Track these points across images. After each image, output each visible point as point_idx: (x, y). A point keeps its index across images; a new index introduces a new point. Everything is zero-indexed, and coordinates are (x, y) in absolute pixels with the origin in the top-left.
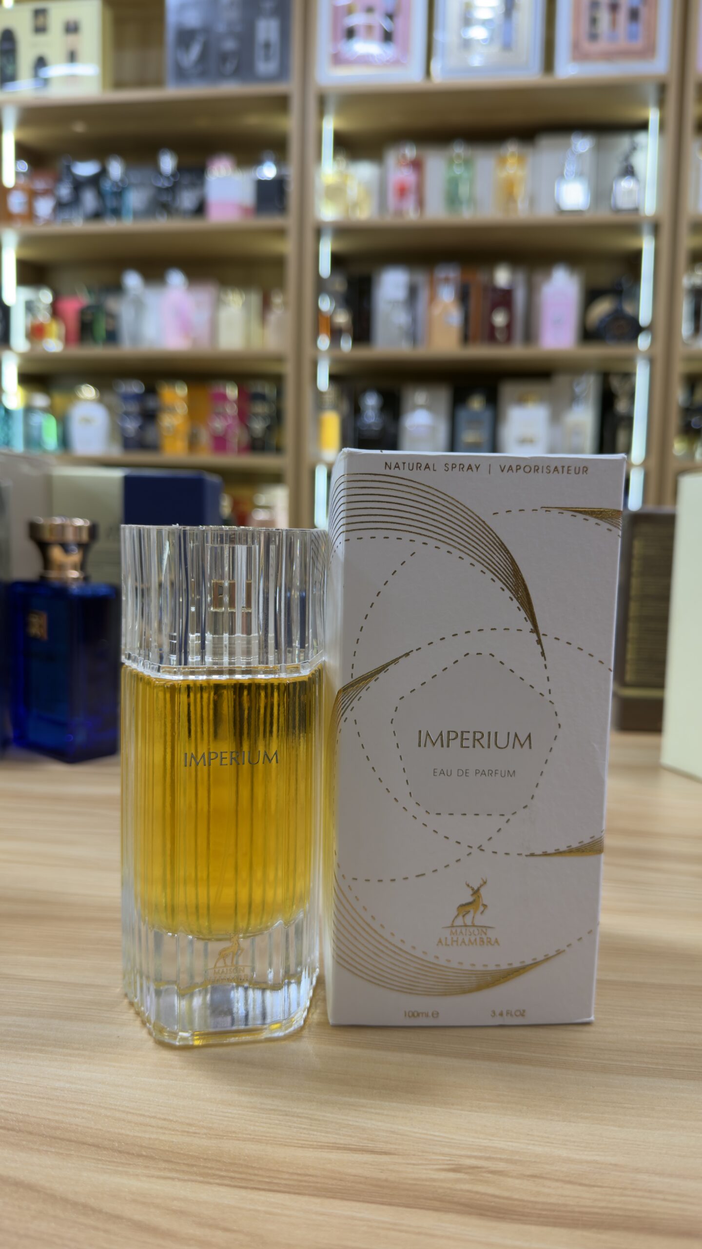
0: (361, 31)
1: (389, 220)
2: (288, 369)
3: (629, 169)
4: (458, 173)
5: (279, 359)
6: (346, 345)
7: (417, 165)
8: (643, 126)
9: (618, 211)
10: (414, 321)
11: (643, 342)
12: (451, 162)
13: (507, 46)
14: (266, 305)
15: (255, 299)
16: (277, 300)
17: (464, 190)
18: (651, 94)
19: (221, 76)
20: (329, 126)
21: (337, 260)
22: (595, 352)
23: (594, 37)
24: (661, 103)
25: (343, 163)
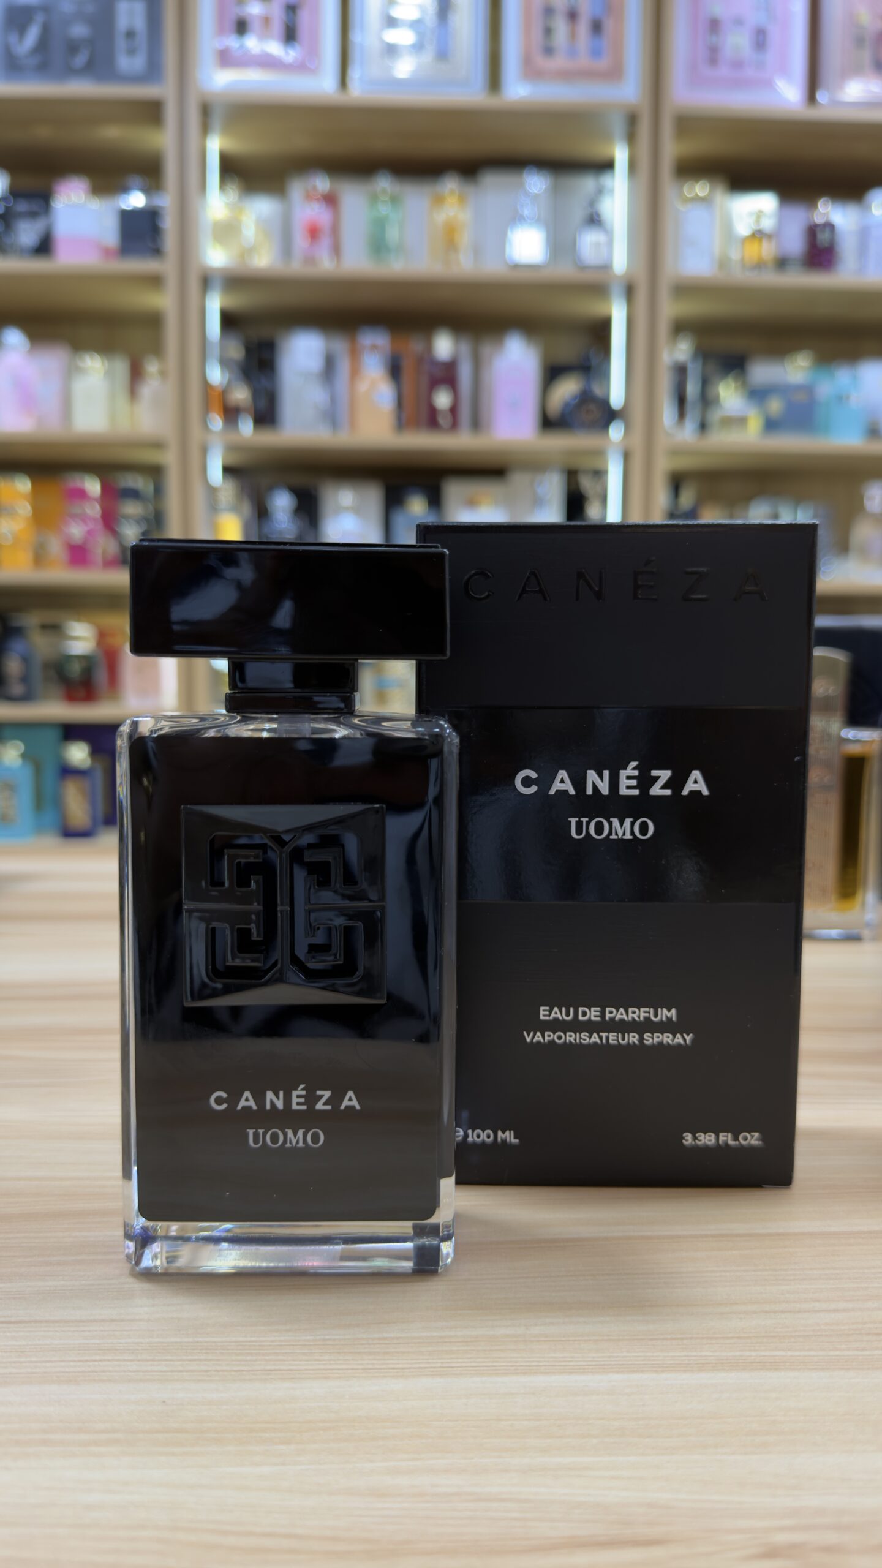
0: (256, 25)
1: (296, 267)
2: (169, 459)
3: (595, 217)
4: (385, 213)
5: (158, 445)
6: (246, 427)
7: (331, 200)
8: (607, 166)
9: (584, 268)
10: (333, 400)
11: (616, 432)
12: (374, 199)
13: (443, 54)
14: (136, 374)
15: (121, 367)
16: (152, 367)
17: (393, 234)
18: (618, 126)
19: (69, 72)
20: (215, 146)
21: (229, 320)
22: (559, 442)
23: (549, 51)
24: (631, 138)
25: (233, 193)
